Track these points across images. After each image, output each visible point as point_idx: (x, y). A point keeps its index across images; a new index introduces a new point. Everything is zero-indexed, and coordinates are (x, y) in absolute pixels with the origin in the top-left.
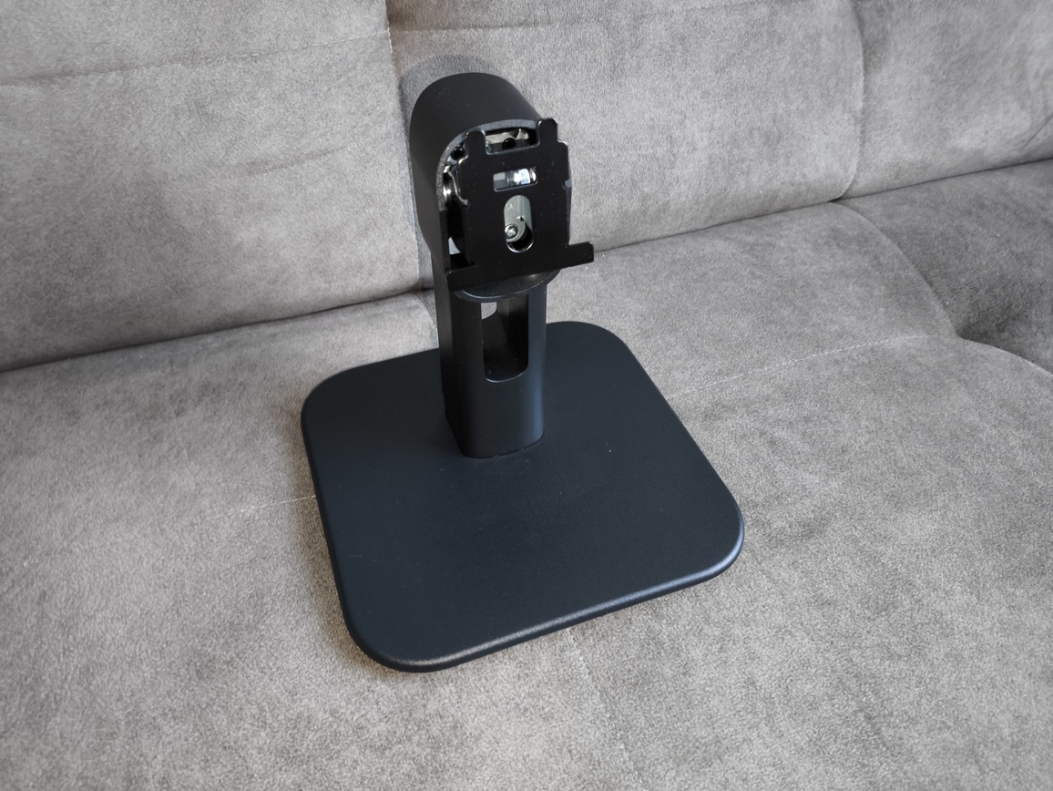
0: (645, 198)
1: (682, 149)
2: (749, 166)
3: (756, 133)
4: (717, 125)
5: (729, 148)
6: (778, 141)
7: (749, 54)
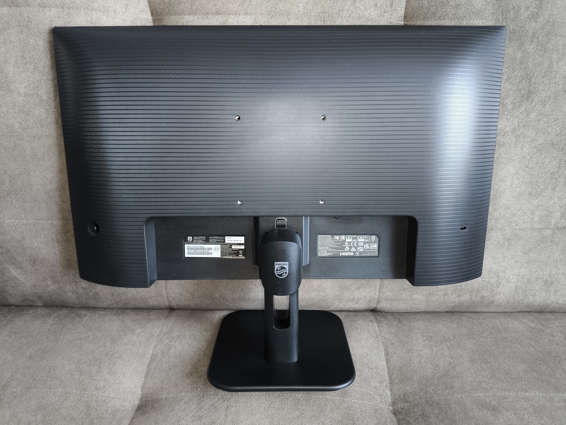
0: (483, 297)
1: (503, 281)
2: (535, 293)
3: (540, 280)
4: (521, 274)
5: (526, 284)
6: (551, 285)
7: (540, 248)
